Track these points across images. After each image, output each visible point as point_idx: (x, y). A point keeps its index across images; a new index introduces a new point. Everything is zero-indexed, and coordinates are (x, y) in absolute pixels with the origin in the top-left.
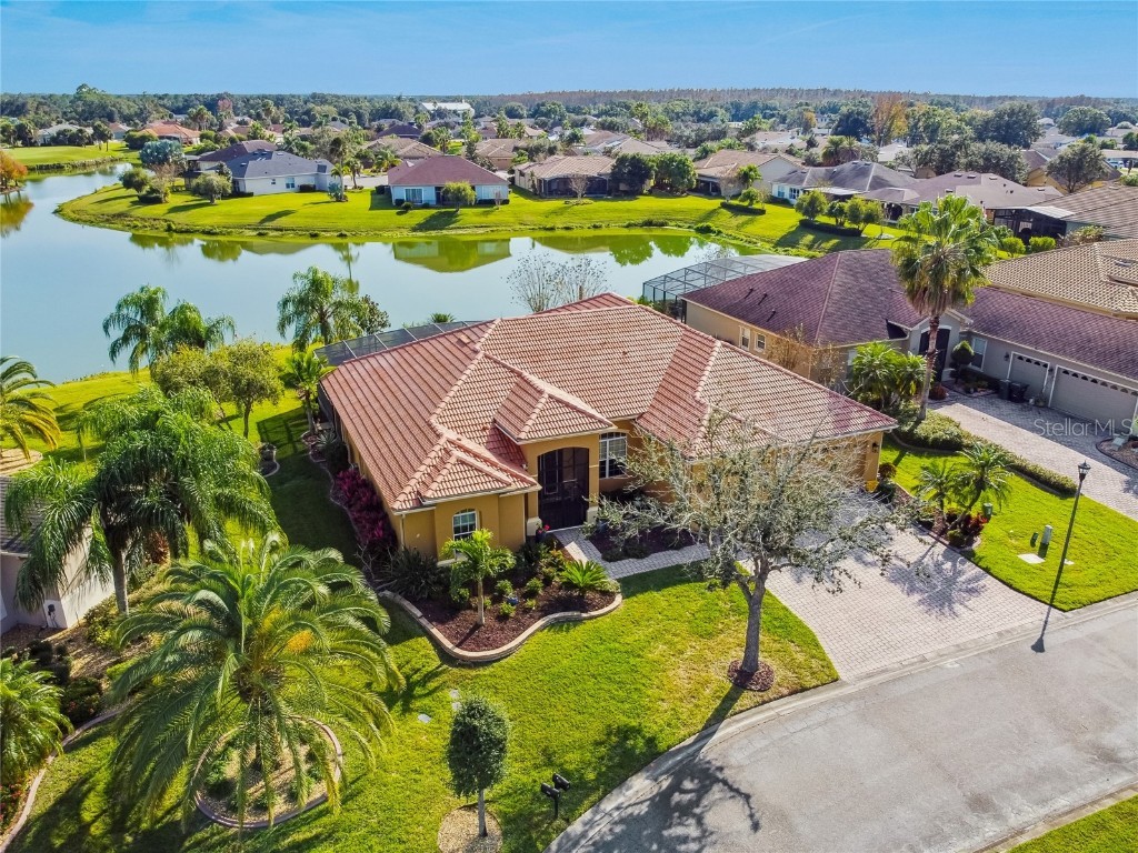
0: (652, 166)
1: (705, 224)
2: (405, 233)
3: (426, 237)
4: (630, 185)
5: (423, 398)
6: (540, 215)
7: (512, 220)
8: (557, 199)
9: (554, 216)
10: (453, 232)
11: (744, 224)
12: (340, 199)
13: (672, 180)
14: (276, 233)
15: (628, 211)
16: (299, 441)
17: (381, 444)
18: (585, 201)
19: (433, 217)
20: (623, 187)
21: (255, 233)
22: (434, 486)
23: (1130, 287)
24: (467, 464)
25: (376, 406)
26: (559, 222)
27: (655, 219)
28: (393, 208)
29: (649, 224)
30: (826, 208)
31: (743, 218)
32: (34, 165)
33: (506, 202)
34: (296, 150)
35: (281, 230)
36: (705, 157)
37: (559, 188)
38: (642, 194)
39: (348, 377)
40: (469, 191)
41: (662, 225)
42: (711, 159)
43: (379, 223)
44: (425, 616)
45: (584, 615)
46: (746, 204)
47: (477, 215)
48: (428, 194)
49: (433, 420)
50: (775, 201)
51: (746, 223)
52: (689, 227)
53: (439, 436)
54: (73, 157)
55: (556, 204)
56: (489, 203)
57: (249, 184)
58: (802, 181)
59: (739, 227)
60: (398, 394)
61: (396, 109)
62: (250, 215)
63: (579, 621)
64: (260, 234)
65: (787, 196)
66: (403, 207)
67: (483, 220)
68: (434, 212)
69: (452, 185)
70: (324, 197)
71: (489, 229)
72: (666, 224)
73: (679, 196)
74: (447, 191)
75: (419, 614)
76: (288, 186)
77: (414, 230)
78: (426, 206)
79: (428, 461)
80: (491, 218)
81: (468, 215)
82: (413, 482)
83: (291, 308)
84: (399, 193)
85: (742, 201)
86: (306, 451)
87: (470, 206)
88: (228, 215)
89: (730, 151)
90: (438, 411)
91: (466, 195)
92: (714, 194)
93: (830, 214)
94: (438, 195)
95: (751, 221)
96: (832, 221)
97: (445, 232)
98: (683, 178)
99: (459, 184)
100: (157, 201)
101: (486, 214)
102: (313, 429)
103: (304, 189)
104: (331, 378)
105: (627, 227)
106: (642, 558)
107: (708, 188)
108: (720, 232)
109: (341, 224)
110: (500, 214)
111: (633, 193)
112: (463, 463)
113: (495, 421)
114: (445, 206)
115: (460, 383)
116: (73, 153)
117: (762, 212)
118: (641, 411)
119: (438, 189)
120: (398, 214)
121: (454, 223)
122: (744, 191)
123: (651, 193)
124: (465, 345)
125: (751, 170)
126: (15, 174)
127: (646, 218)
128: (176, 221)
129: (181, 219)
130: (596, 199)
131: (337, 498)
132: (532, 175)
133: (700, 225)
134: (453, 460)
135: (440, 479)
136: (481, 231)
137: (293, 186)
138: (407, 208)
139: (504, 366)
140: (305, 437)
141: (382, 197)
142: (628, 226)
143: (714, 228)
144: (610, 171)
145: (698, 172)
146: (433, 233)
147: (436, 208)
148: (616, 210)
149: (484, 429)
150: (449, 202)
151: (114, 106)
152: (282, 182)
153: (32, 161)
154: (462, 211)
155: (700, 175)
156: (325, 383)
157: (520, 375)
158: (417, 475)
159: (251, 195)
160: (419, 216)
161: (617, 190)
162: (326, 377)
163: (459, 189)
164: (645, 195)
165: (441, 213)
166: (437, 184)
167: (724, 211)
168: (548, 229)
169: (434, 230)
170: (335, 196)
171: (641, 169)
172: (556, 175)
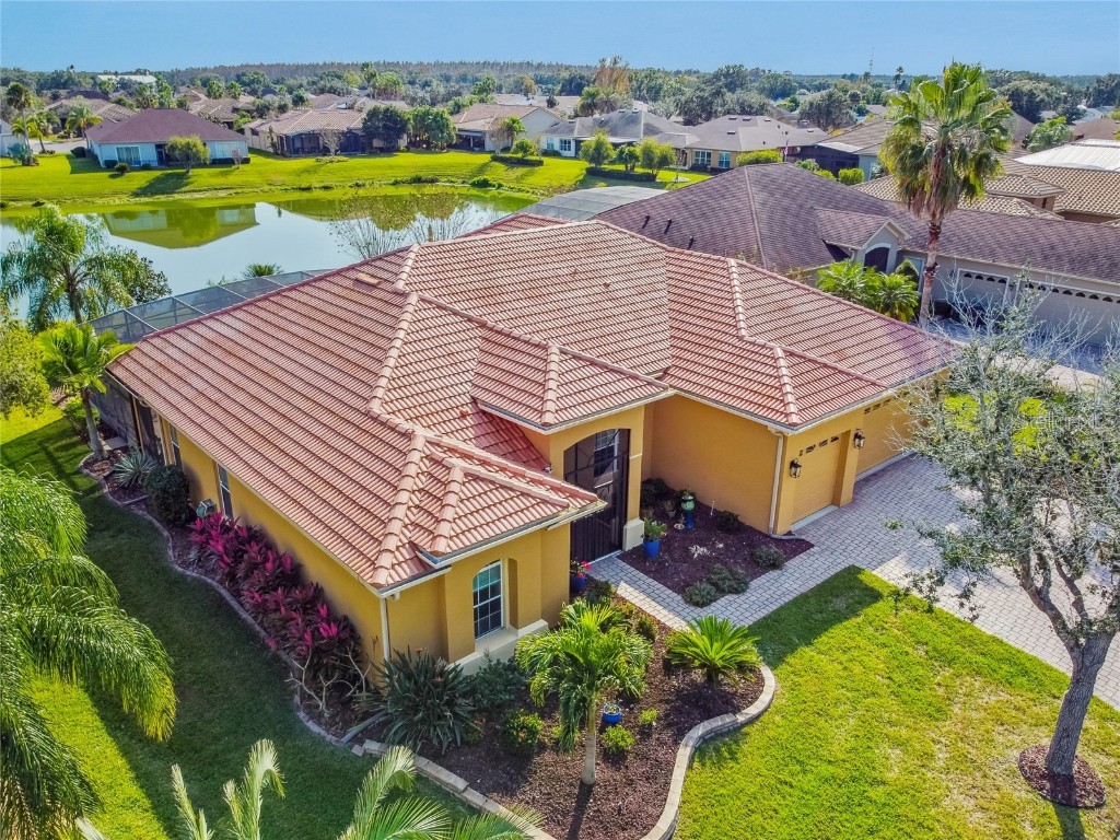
0: (409, 119)
1: (482, 178)
2: (125, 199)
3: (153, 203)
4: (385, 140)
5: (334, 375)
6: (290, 173)
7: (258, 180)
9: (306, 175)
10: (188, 196)
11: (523, 177)
12: (27, 162)
13: (430, 135)
15: (391, 167)
16: (78, 472)
17: (284, 463)
18: (340, 158)
19: (158, 179)
20: (377, 143)
22: (444, 528)
23: (1015, 200)
24: (483, 480)
25: (241, 397)
26: (315, 181)
27: (424, 174)
28: (102, 170)
29: (418, 180)
30: (614, 154)
31: (521, 171)
33: (246, 161)
36: (458, 112)
37: (307, 145)
38: (398, 150)
39: (160, 358)
40: (200, 147)
41: (433, 181)
42: (465, 114)
43: (88, 188)
44: (472, 785)
45: (741, 718)
46: (520, 155)
47: (214, 176)
48: (147, 153)
49: (376, 407)
50: (546, 153)
51: (526, 175)
52: (463, 182)
53: (408, 436)
55: (309, 162)
56: (227, 162)
58: (572, 131)
59: (518, 180)
60: (279, 374)
63: (735, 732)
65: (557, 147)
66: (116, 168)
67: (222, 181)
68: (158, 173)
69: (181, 141)
71: (232, 191)
72: (437, 181)
73: (437, 153)
74: (173, 148)
75: (460, 784)
77: (136, 195)
78: (146, 167)
79: (407, 483)
80: (233, 179)
81: (201, 176)
82: (395, 527)
83: (16, 271)
84: (106, 153)
85: (515, 152)
86: (98, 487)
87: (204, 165)
89: (483, 106)
90: (380, 393)
91: (197, 152)
92: (477, 149)
93: (621, 159)
94: (160, 154)
95: (532, 173)
96: (621, 167)
97: (177, 196)
98: (442, 132)
99: (188, 140)
101: (225, 174)
102: (100, 450)
104: (127, 362)
105: (393, 184)
106: (743, 591)
107: (471, 143)
108: (500, 186)
109: (34, 191)
110: (238, 175)
111: (390, 150)
112: (477, 478)
113: (474, 401)
114: (170, 167)
115: (398, 343)
117: (540, 163)
118: (664, 365)
119: (159, 147)
120: (111, 176)
121: (186, 185)
122: (514, 143)
123: (408, 149)
124: (374, 286)
125: (514, 122)
127: (414, 175)
130: (351, 156)
131: (186, 564)
132: (271, 131)
133: (474, 180)
134: (457, 475)
135: (449, 513)
136: (222, 194)
138: (122, 170)
139: (455, 313)
140: (87, 465)
141: (83, 159)
142: (396, 183)
143: (492, 182)
144: (361, 126)
145: (457, 126)
146: (162, 198)
147: (160, 169)
148: (378, 167)
149: (463, 416)
150: (174, 163)
154: (193, 172)
155: (459, 130)
156: (119, 372)
157: (483, 325)
158: (400, 512)
160: (141, 179)
161: (372, 148)
162: (117, 362)
163: (188, 143)
164: (403, 151)
165: (168, 175)
166: (159, 140)
167: (497, 164)
168: (304, 189)
169: (163, 194)
170: (22, 158)
171: (396, 122)
172: (300, 130)
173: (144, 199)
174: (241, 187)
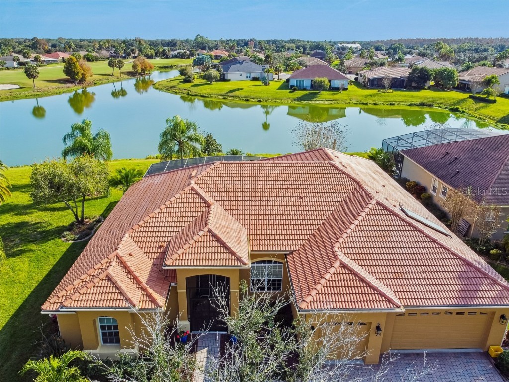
0: (432, 73)
1: (456, 107)
2: (290, 101)
3: (300, 104)
4: (418, 83)
6: (362, 96)
7: (346, 98)
8: (375, 89)
9: (369, 97)
10: (314, 103)
11: (479, 109)
12: (266, 84)
13: (443, 81)
14: (231, 98)
15: (413, 97)
18: (389, 90)
19: (306, 95)
20: (413, 84)
21: (222, 98)
26: (371, 101)
27: (426, 102)
28: (288, 89)
29: (423, 105)
31: (482, 105)
32: (162, 65)
33: (346, 89)
34: (257, 61)
35: (233, 97)
36: (466, 70)
37: (376, 83)
38: (424, 88)
40: (326, 82)
41: (430, 106)
42: (469, 71)
46: (484, 97)
47: (329, 95)
48: (307, 83)
51: (482, 108)
52: (446, 108)
53: (115, 250)
54: (178, 63)
55: (375, 91)
56: (337, 89)
57: (229, 76)
59: (476, 110)
61: (322, 46)
62: (223, 89)
64: (224, 99)
66: (293, 89)
67: (331, 97)
68: (307, 92)
69: (318, 79)
70: (260, 82)
72: (433, 106)
73: (446, 91)
74: (315, 82)
76: (247, 77)
77: (295, 100)
78: (305, 89)
80: (336, 97)
81: (324, 95)
84: (293, 82)
85: (483, 95)
87: (326, 90)
88: (215, 89)
89: (483, 67)
91: (324, 84)
92: (468, 90)
94: (311, 84)
95: (486, 107)
97: (310, 102)
98: (450, 81)
99: (322, 79)
100: (189, 81)
101: (333, 94)
103: (255, 79)
105: (409, 105)
107: (463, 87)
108: (463, 112)
109: (261, 96)
110: (342, 95)
111: (418, 88)
113: (170, 241)
114: (314, 90)
116: (179, 61)
117: (494, 102)
118: (293, 248)
119: (312, 81)
120: (290, 92)
121: (315, 98)
122: (485, 89)
123: (429, 88)
125: (493, 77)
126: (148, 68)
127: (422, 101)
128: (192, 90)
129: (195, 90)
130: (396, 90)
132: (364, 76)
133: (452, 107)
137: (249, 77)
138: (295, 90)
141: (286, 85)
142: (411, 105)
143: (461, 110)
144: (407, 75)
145: (459, 78)
147: (309, 90)
148: (405, 96)
150: (317, 87)
152: (244, 75)
153: (161, 64)
154: (321, 92)
155: (460, 80)
157: (209, 206)
159: (229, 80)
160: (299, 94)
161: (410, 86)
163: (321, 81)
164: (426, 89)
165: (311, 93)
166: (312, 78)
167: (470, 100)
168: (364, 104)
169: (304, 101)
170: (265, 82)
171: (425, 75)
172: (377, 76)
173: (297, 103)
174: (337, 101)
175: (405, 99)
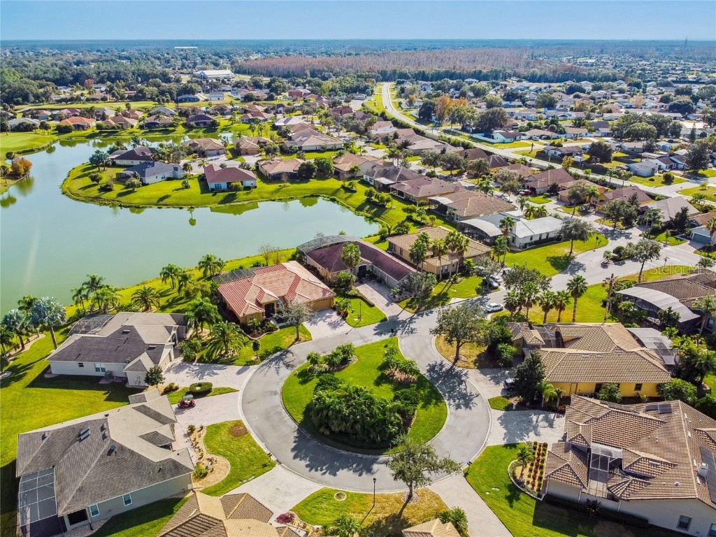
0: (315, 167)
1: (334, 197)
2: (217, 205)
5: (242, 294)
6: (269, 193)
7: (258, 196)
8: (276, 184)
9: (275, 192)
12: (187, 187)
14: (165, 207)
15: (305, 189)
18: (288, 185)
19: (227, 197)
21: (157, 207)
22: (246, 312)
24: (252, 308)
26: (277, 197)
27: (315, 193)
28: (210, 193)
29: (312, 196)
31: (348, 194)
33: (257, 187)
36: (339, 157)
38: (311, 179)
39: (224, 287)
40: (241, 185)
42: (342, 159)
43: (205, 200)
45: (272, 332)
46: (350, 187)
47: (244, 194)
48: (224, 185)
49: (245, 299)
50: (363, 183)
52: (328, 198)
53: (246, 302)
55: (276, 186)
56: (249, 188)
57: (147, 180)
59: (347, 198)
62: (152, 197)
64: (160, 208)
66: (215, 191)
67: (247, 197)
68: (227, 194)
69: (233, 184)
70: (180, 185)
71: (249, 202)
72: (319, 196)
74: (232, 186)
75: (245, 333)
76: (162, 179)
77: (220, 203)
78: (223, 191)
79: (245, 307)
80: (250, 196)
81: (240, 195)
82: (242, 311)
83: (201, 264)
88: (143, 198)
91: (240, 188)
92: (340, 178)
94: (228, 186)
95: (351, 196)
97: (232, 204)
99: (237, 183)
100: (110, 190)
101: (248, 194)
103: (169, 179)
104: (220, 287)
106: (283, 323)
107: (338, 174)
108: (338, 201)
109: (191, 202)
110: (253, 194)
111: (308, 179)
113: (256, 299)
114: (232, 191)
115: (249, 291)
117: (355, 191)
118: (285, 294)
120: (213, 195)
121: (235, 199)
123: (315, 178)
125: (355, 167)
127: (311, 193)
130: (292, 183)
132: (266, 171)
133: (332, 197)
134: (249, 307)
136: (246, 202)
137: (164, 178)
138: (216, 193)
141: (203, 183)
142: (305, 197)
143: (337, 199)
144: (298, 170)
145: (334, 166)
147: (227, 192)
148: (300, 189)
150: (232, 189)
151: (28, 89)
152: (160, 177)
154: (238, 193)
155: (336, 168)
157: (261, 289)
159: (148, 184)
160: (221, 196)
161: (302, 177)
162: (218, 287)
165: (230, 194)
166: (227, 182)
167: (342, 189)
168: (272, 201)
169: (227, 203)
170: (185, 185)
171: (310, 168)
172: (275, 172)
173: (222, 205)
174: (252, 199)
175: (300, 191)
